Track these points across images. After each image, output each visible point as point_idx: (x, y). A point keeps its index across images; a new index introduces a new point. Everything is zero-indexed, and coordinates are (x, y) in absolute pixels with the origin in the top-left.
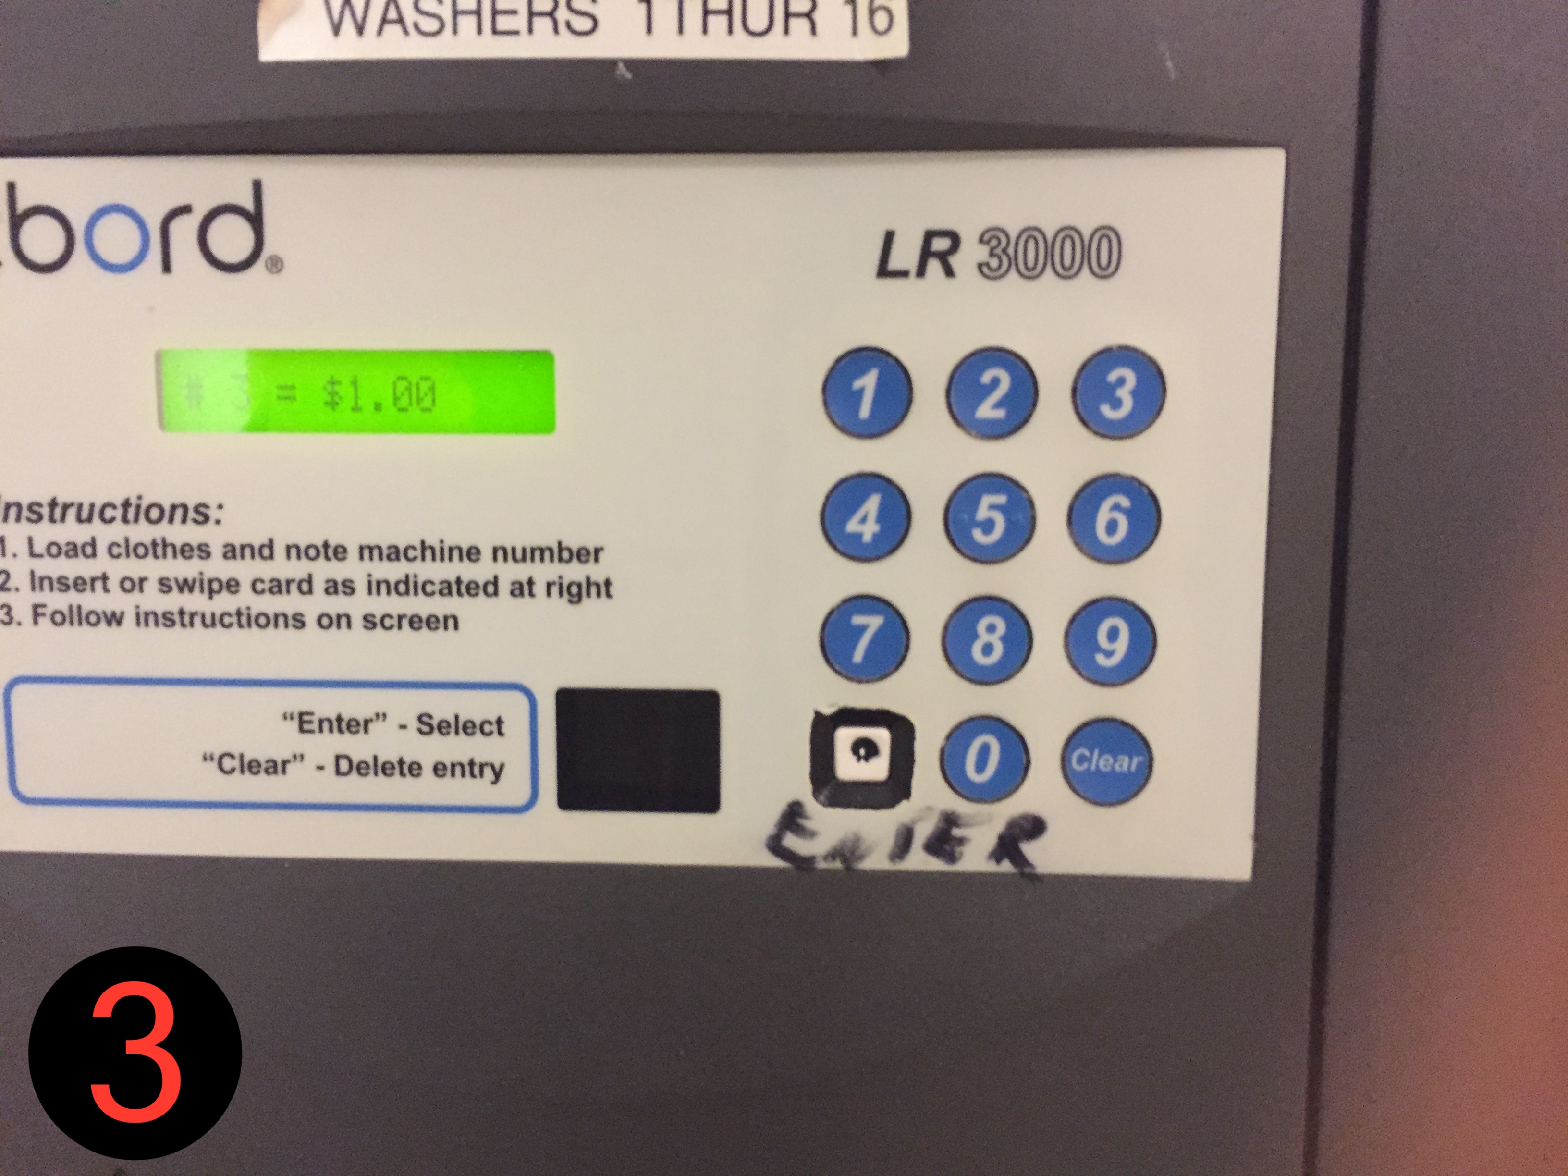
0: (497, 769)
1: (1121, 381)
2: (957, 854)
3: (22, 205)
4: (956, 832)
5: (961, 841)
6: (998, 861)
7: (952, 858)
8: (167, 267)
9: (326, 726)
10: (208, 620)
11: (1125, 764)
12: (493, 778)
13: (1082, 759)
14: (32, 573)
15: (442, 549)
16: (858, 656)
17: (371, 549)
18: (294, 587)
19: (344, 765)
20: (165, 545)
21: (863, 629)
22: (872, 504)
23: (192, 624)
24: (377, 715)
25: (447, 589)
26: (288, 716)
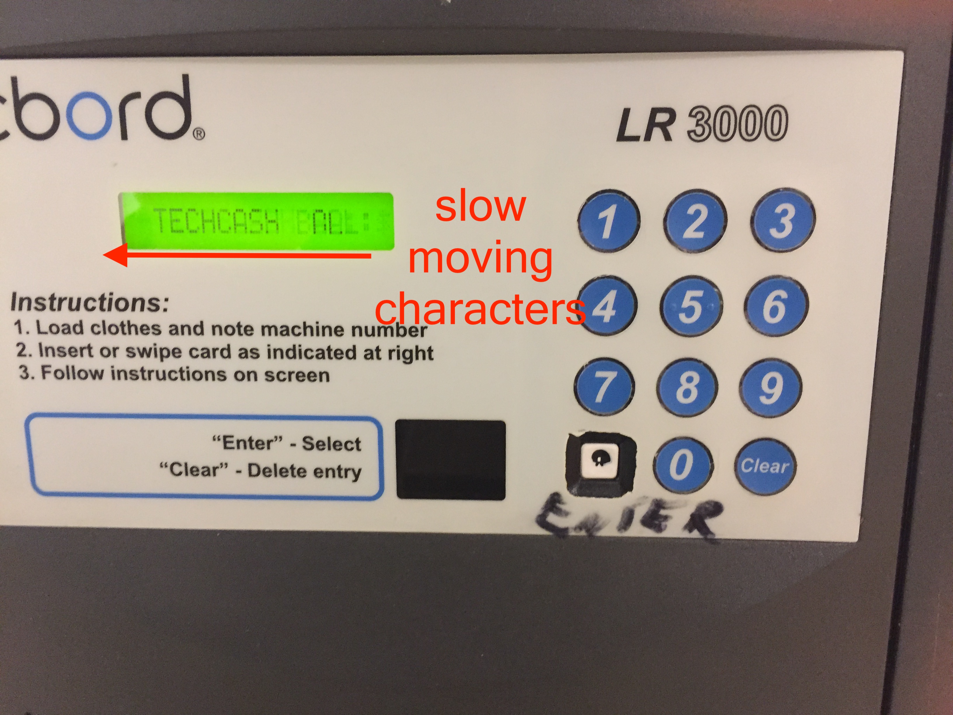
0: (357, 472)
1: (785, 212)
2: (663, 527)
3: (22, 93)
4: (663, 512)
5: (666, 518)
6: (690, 531)
7: (659, 529)
8: (124, 136)
9: (242, 444)
10: (161, 376)
11: (777, 468)
12: (354, 478)
13: (748, 465)
14: (40, 344)
15: (318, 328)
16: (599, 398)
17: (270, 328)
18: (218, 353)
19: (254, 470)
20: (130, 326)
21: (603, 380)
22: (611, 297)
23: (150, 378)
24: (276, 437)
25: (321, 354)
26: (216, 437)
